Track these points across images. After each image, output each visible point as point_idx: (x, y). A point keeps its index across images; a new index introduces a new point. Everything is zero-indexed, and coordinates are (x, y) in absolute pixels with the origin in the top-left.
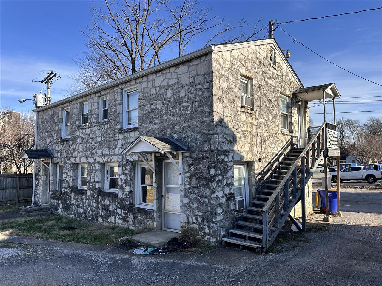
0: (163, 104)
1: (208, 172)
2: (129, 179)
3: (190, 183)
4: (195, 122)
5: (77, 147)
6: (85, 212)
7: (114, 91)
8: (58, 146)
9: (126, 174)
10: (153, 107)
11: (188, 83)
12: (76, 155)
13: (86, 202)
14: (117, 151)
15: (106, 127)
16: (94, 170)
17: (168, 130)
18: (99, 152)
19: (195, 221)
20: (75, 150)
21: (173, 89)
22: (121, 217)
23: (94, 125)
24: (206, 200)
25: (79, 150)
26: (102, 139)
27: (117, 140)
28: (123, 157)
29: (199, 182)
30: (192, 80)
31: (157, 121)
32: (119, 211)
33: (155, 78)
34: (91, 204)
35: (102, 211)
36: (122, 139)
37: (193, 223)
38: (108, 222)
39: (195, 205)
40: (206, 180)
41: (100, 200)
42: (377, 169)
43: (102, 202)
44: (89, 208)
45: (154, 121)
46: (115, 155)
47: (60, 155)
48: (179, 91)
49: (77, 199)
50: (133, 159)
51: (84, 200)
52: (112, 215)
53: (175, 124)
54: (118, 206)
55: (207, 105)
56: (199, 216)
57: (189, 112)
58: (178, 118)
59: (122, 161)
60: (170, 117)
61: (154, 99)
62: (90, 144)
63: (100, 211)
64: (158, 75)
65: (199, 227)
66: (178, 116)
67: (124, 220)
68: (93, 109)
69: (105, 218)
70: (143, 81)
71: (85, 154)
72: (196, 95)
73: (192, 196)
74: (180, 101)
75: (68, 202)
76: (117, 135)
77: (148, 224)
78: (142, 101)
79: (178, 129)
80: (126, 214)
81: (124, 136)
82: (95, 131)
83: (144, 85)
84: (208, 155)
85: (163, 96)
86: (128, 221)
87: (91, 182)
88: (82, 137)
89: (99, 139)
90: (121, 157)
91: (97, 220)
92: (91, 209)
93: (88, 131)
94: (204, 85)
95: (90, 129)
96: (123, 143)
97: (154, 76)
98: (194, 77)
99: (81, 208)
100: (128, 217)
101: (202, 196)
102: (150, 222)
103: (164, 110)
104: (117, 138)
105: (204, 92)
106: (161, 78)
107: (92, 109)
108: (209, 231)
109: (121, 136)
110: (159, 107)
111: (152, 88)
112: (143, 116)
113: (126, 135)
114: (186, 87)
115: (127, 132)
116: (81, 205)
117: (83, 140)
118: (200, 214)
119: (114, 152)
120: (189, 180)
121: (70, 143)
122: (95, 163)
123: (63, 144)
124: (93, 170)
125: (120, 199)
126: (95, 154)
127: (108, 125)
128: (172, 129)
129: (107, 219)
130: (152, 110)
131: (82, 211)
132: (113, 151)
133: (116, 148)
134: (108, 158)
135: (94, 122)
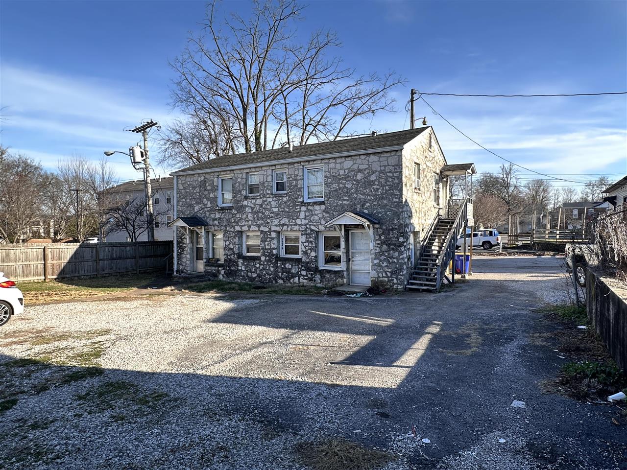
0: (353, 184)
1: (397, 240)
2: (314, 246)
3: (380, 248)
4: (385, 202)
5: (245, 216)
6: (259, 276)
7: (294, 167)
8: (215, 214)
9: (311, 242)
10: (341, 185)
11: (379, 170)
12: (243, 224)
13: (259, 267)
14: (298, 222)
15: (285, 199)
16: (269, 238)
17: (359, 206)
18: (276, 222)
19: (384, 275)
20: (241, 219)
21: (363, 173)
22: (305, 277)
23: (268, 196)
24: (395, 260)
25: (247, 219)
26: (279, 210)
27: (299, 212)
28: (307, 228)
29: (389, 247)
30: (383, 168)
31: (346, 198)
32: (304, 273)
33: (344, 162)
34: (268, 268)
35: (282, 274)
36: (305, 211)
37: (383, 277)
38: (291, 283)
39: (385, 264)
40: (395, 246)
41: (279, 265)
42: (492, 235)
43: (283, 266)
44: (265, 272)
45: (343, 197)
46: (296, 225)
47: (219, 223)
48: (370, 176)
49: (247, 264)
50: (318, 228)
51: (258, 266)
52: (296, 277)
53: (365, 202)
54: (303, 268)
55: (397, 190)
56: (389, 271)
57: (379, 193)
58: (369, 197)
59: (306, 230)
60: (360, 196)
61: (342, 179)
62: (263, 213)
63: (280, 274)
64: (347, 159)
65: (389, 280)
66: (368, 195)
67: (310, 279)
68: (267, 181)
69: (287, 279)
70: (330, 162)
71: (256, 222)
72: (386, 181)
73: (382, 258)
74: (371, 183)
75: (233, 268)
76: (299, 207)
77: (337, 281)
78: (329, 180)
79: (368, 206)
80: (312, 274)
81: (307, 209)
82: (270, 202)
83: (332, 166)
84: (397, 227)
85: (353, 177)
86: (315, 281)
87: (266, 249)
88: (251, 207)
89: (276, 210)
90: (303, 227)
91: (277, 282)
92: (266, 273)
93: (259, 201)
94: (394, 174)
95: (263, 200)
96: (306, 215)
97: (343, 159)
98: (385, 166)
99: (254, 272)
100: (314, 277)
101: (392, 258)
102: (340, 279)
103: (353, 190)
104: (299, 210)
105: (394, 179)
106: (351, 163)
107: (265, 181)
108: (397, 281)
109: (304, 208)
110: (349, 186)
111: (341, 169)
112: (330, 192)
113: (310, 207)
114: (377, 173)
115: (311, 205)
116: (253, 270)
117: (253, 210)
118: (390, 270)
119: (295, 222)
120: (379, 246)
121: (234, 211)
122: (270, 231)
123: (223, 212)
124: (267, 238)
125: (304, 262)
126: (270, 224)
127: (287, 197)
128: (363, 206)
129: (289, 280)
130: (340, 188)
131: (254, 275)
132: (294, 221)
133: (297, 218)
134: (288, 227)
135: (268, 194)
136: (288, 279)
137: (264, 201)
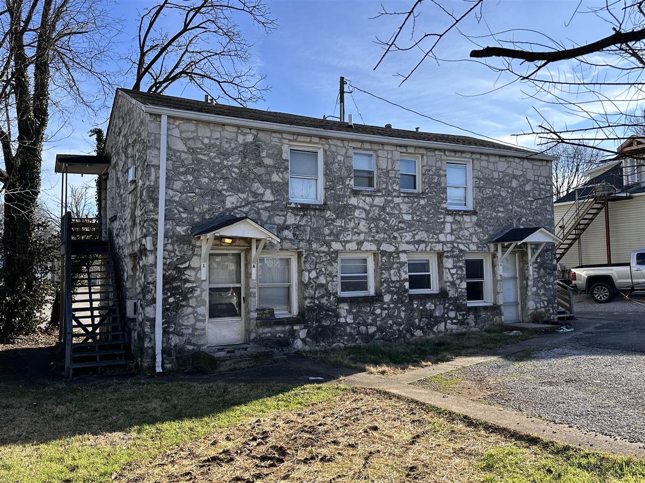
0: (508, 192)
1: (551, 262)
2: (465, 273)
3: (538, 273)
4: (539, 218)
5: (352, 225)
6: (380, 329)
7: (435, 155)
8: (285, 216)
9: (460, 268)
10: (495, 192)
11: (533, 179)
12: (349, 238)
13: (382, 313)
14: (442, 237)
15: (422, 202)
16: (397, 263)
17: (515, 221)
18: (408, 237)
19: (542, 305)
20: (344, 229)
21: (518, 180)
22: (454, 321)
23: (395, 194)
24: (551, 286)
25: (355, 230)
26: (413, 218)
27: (444, 223)
28: (454, 247)
29: (546, 271)
30: (536, 178)
31: (501, 209)
32: (452, 314)
33: (498, 162)
34: (396, 314)
35: (420, 321)
36: (451, 223)
37: (541, 307)
38: (434, 333)
39: (543, 291)
40: (550, 270)
41: (415, 306)
43: (421, 308)
44: (390, 322)
45: (497, 208)
46: (439, 242)
47: (294, 234)
48: (525, 184)
49: (358, 312)
50: (468, 248)
51: (378, 311)
52: (440, 322)
53: (521, 216)
54: (451, 307)
55: (549, 205)
56: (545, 300)
57: (534, 207)
58: (524, 210)
59: (452, 251)
60: (516, 207)
61: (496, 184)
62: (386, 222)
63: (417, 321)
64: (501, 159)
65: (546, 310)
66: (523, 207)
67: (462, 323)
68: (393, 170)
69: (428, 328)
70: (482, 158)
71: (373, 237)
72: (540, 194)
73: (540, 284)
74: (525, 194)
76: (442, 216)
77: (495, 319)
78: (481, 182)
79: (524, 221)
80: (464, 315)
81: (454, 219)
82: (398, 204)
83: (484, 164)
84: (550, 248)
85: (508, 184)
86: (468, 324)
87: (392, 282)
88: (365, 210)
89: (407, 217)
90: (449, 245)
91: (412, 335)
92: (394, 323)
93: (379, 201)
94: (546, 186)
95: (386, 200)
96: (453, 228)
97: (497, 159)
98: (538, 176)
99: (371, 325)
100: (467, 318)
101: (548, 284)
102: (497, 317)
103: (508, 199)
104: (442, 220)
105: (547, 193)
106: (506, 165)
107: (389, 168)
108: (553, 311)
109: (449, 219)
110: (504, 194)
111: (495, 171)
112: (483, 200)
113: (458, 218)
114: (531, 183)
115: (460, 215)
116: (370, 321)
117: (369, 214)
118: (546, 299)
119: (438, 237)
120: (537, 270)
121: (328, 214)
122: (398, 252)
123: (305, 215)
124: (394, 263)
125: (452, 299)
126: (399, 239)
127: (426, 200)
128: (519, 220)
129: (432, 329)
130: (495, 195)
131: (372, 329)
132: (435, 237)
133: (441, 232)
134: (426, 246)
135: (395, 190)
136: (430, 326)
137: (387, 202)
